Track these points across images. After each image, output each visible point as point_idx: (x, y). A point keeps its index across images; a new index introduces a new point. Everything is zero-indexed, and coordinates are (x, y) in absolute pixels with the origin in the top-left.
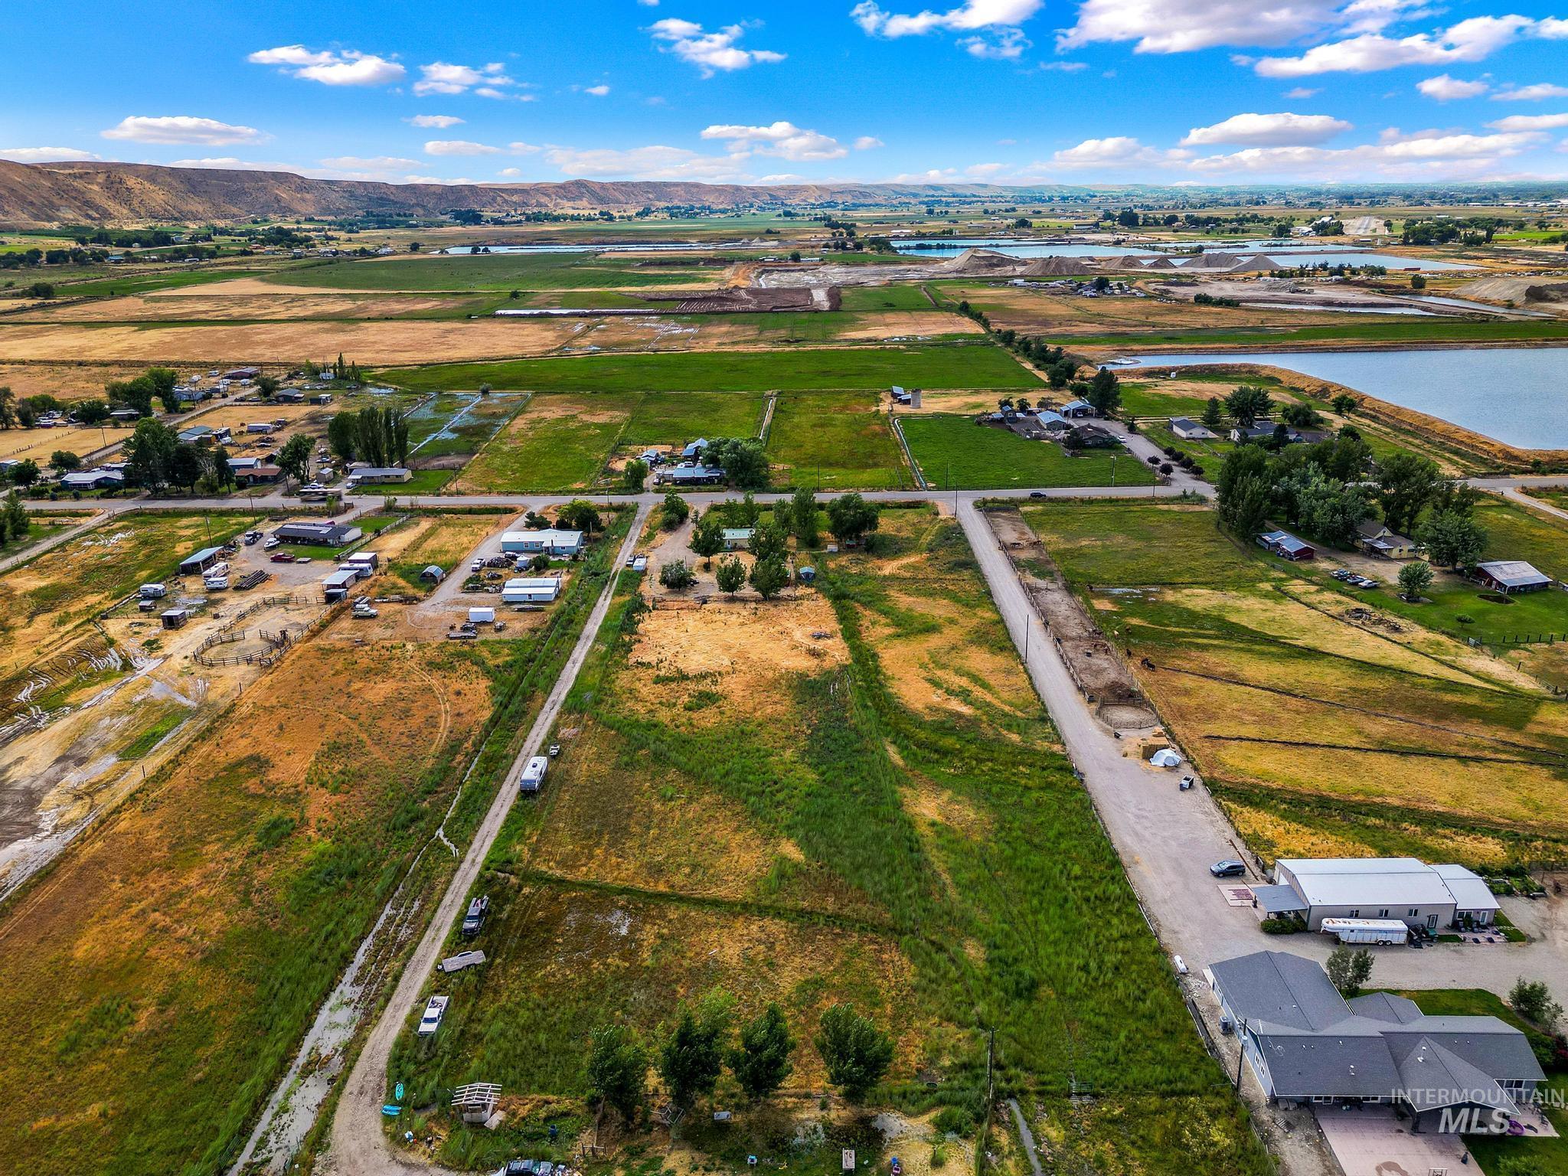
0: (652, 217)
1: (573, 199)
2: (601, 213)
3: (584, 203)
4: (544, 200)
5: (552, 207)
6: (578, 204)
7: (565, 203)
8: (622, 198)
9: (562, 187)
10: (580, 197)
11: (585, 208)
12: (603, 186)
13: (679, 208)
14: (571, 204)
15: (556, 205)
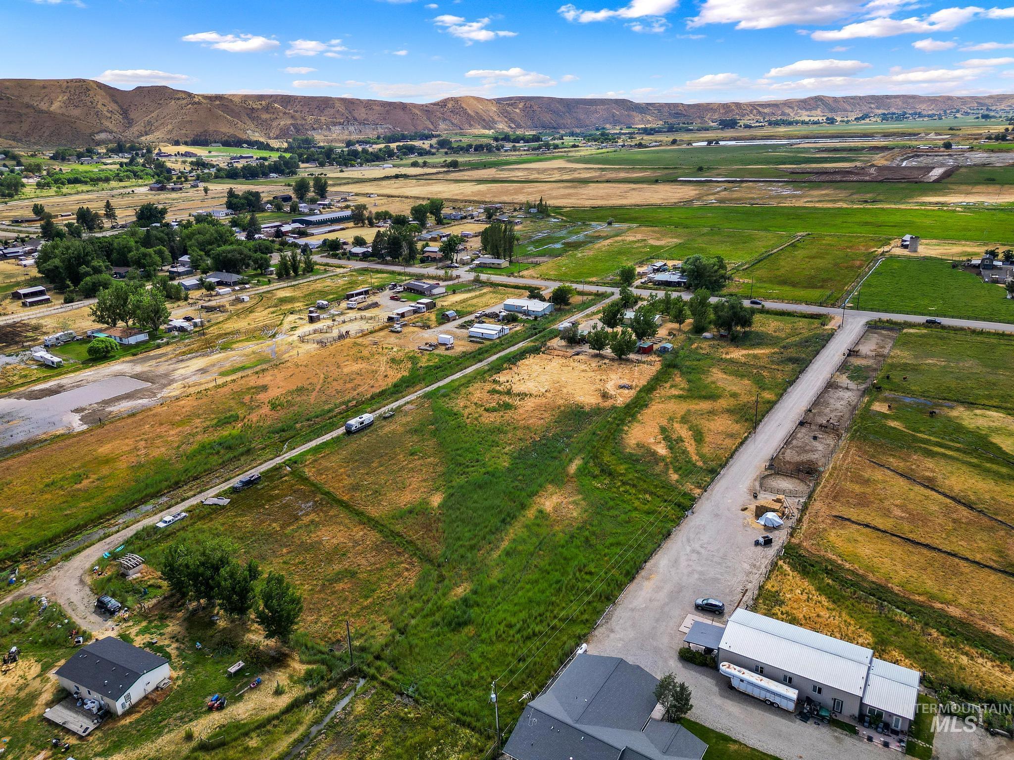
0: (867, 121)
1: (810, 110)
2: (827, 119)
3: (819, 112)
4: (788, 110)
5: (792, 116)
6: (813, 113)
7: (805, 113)
8: (849, 108)
9: (804, 101)
10: (815, 109)
11: (818, 115)
12: (835, 99)
13: (894, 114)
14: (808, 113)
15: (796, 114)
